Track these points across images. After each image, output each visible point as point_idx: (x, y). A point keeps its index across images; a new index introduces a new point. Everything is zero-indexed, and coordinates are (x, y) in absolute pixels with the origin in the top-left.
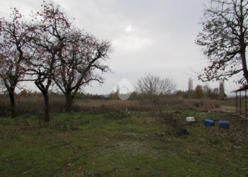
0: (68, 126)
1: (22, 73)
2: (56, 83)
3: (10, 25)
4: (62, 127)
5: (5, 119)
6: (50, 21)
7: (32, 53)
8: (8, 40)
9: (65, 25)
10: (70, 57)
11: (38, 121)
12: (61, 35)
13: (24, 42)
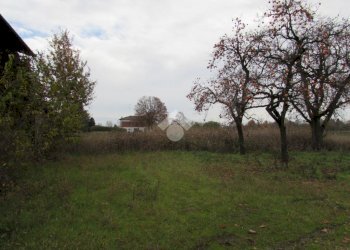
0: (318, 171)
1: (250, 98)
2: (295, 107)
3: (233, 41)
4: (308, 171)
5: (234, 156)
6: (283, 20)
7: (260, 70)
8: (232, 61)
9: (305, 18)
10: (316, 66)
11: (273, 161)
12: (299, 35)
13: (250, 58)
